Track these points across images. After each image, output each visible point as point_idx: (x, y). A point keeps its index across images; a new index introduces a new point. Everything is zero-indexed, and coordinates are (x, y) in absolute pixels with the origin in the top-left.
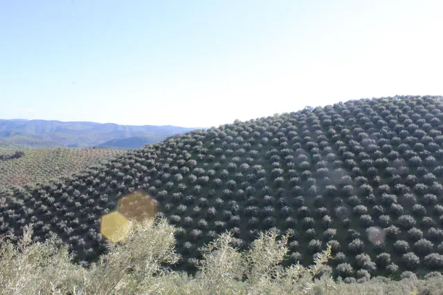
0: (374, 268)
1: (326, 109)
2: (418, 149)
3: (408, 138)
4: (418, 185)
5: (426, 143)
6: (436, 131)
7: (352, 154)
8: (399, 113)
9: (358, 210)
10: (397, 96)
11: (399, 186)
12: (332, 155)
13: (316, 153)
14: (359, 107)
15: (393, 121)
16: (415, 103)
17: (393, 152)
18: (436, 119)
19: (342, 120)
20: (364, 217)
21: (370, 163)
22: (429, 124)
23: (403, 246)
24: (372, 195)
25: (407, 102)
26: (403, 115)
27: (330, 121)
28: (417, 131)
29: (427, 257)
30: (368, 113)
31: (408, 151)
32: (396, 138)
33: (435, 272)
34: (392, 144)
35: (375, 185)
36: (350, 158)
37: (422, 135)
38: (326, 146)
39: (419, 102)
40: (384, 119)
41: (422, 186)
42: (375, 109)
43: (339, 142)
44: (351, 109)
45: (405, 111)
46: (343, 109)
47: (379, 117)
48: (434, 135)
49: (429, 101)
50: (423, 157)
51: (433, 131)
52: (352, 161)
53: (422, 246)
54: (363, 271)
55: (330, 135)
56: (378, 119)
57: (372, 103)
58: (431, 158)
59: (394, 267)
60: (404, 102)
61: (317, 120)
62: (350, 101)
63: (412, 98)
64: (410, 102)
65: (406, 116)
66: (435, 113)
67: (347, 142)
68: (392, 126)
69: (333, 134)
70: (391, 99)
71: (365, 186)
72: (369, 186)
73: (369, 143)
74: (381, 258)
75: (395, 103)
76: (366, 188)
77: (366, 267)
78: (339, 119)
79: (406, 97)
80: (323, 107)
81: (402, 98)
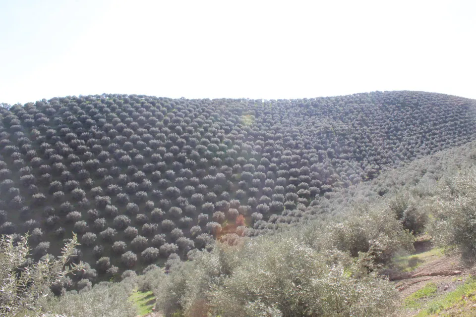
0: (95, 275)
1: (27, 107)
2: (127, 148)
3: (118, 137)
4: (130, 184)
5: (134, 141)
6: (143, 130)
7: (60, 157)
8: (107, 112)
9: (71, 217)
10: (104, 94)
11: (112, 187)
12: (38, 159)
13: (17, 158)
14: (65, 106)
15: (102, 120)
16: (122, 101)
17: (103, 152)
18: (142, 117)
19: (47, 120)
20: (79, 223)
21: (80, 165)
22: (136, 123)
23: (121, 247)
24: (85, 199)
25: (114, 101)
26: (111, 114)
27: (33, 121)
28: (125, 130)
29: (143, 253)
30: (75, 112)
31: (118, 151)
32: (105, 138)
33: (152, 265)
34: (102, 145)
35: (87, 188)
36: (59, 161)
37: (130, 134)
38: (29, 149)
39: (126, 101)
40: (93, 119)
41: (133, 184)
42: (83, 107)
43: (44, 144)
44: (57, 108)
45: (113, 110)
46: (48, 107)
47: (88, 116)
48: (141, 134)
49: (135, 100)
50: (133, 155)
51: (140, 130)
52: (61, 164)
53: (138, 242)
54: (84, 281)
55: (33, 137)
56: (86, 118)
57: (79, 101)
58: (140, 156)
59: (115, 269)
60: (111, 101)
61: (16, 120)
62: (55, 99)
63: (119, 97)
64: (118, 100)
65: (114, 115)
66: (141, 112)
67: (53, 144)
68: (100, 126)
69: (38, 136)
70: (99, 97)
71: (76, 190)
72: (81, 190)
73: (78, 144)
74: (100, 263)
75: (103, 101)
76: (78, 193)
77: (87, 276)
78: (42, 118)
79: (114, 96)
80: (23, 104)
81: (109, 96)
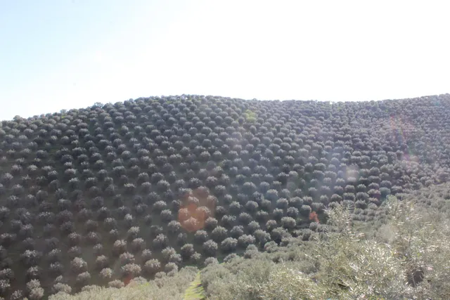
0: (180, 259)
1: (117, 106)
2: (206, 145)
3: (197, 134)
4: (209, 178)
5: (212, 138)
6: (221, 128)
7: (147, 151)
8: (187, 112)
9: (158, 205)
10: (183, 95)
11: (193, 180)
12: (127, 152)
13: (110, 151)
14: (149, 105)
15: (183, 118)
16: (200, 101)
17: (185, 148)
18: (219, 117)
19: (133, 117)
20: (164, 212)
21: (164, 159)
22: (214, 122)
23: (203, 235)
24: (170, 190)
25: (193, 101)
26: (191, 113)
27: (122, 118)
28: (204, 128)
29: (223, 242)
30: (158, 110)
31: (198, 147)
32: (186, 135)
33: (233, 254)
34: (183, 141)
35: (172, 180)
36: (145, 155)
37: (209, 132)
38: (119, 143)
39: (203, 101)
40: (175, 117)
41: (212, 178)
42: (165, 107)
43: (132, 139)
44: (143, 107)
45: (192, 109)
46: (134, 106)
47: (170, 114)
48: (218, 132)
49: (212, 100)
50: (212, 152)
51: (218, 128)
52: (147, 157)
53: (218, 232)
54: (171, 264)
55: (123, 133)
56: (169, 116)
57: (161, 101)
58: (218, 153)
59: (197, 255)
60: (190, 101)
61: (108, 117)
62: (141, 99)
63: (197, 97)
64: (196, 101)
65: (193, 114)
66: (218, 112)
67: (140, 139)
68: (181, 124)
69: (126, 131)
70: (179, 97)
71: (162, 182)
72: (165, 182)
73: (162, 140)
74: (185, 249)
75: (183, 101)
76: (163, 184)
77: (173, 260)
78: (131, 116)
79: (192, 96)
80: (113, 104)
81: (188, 97)
